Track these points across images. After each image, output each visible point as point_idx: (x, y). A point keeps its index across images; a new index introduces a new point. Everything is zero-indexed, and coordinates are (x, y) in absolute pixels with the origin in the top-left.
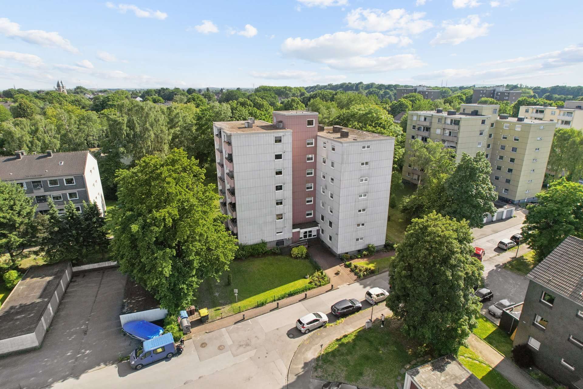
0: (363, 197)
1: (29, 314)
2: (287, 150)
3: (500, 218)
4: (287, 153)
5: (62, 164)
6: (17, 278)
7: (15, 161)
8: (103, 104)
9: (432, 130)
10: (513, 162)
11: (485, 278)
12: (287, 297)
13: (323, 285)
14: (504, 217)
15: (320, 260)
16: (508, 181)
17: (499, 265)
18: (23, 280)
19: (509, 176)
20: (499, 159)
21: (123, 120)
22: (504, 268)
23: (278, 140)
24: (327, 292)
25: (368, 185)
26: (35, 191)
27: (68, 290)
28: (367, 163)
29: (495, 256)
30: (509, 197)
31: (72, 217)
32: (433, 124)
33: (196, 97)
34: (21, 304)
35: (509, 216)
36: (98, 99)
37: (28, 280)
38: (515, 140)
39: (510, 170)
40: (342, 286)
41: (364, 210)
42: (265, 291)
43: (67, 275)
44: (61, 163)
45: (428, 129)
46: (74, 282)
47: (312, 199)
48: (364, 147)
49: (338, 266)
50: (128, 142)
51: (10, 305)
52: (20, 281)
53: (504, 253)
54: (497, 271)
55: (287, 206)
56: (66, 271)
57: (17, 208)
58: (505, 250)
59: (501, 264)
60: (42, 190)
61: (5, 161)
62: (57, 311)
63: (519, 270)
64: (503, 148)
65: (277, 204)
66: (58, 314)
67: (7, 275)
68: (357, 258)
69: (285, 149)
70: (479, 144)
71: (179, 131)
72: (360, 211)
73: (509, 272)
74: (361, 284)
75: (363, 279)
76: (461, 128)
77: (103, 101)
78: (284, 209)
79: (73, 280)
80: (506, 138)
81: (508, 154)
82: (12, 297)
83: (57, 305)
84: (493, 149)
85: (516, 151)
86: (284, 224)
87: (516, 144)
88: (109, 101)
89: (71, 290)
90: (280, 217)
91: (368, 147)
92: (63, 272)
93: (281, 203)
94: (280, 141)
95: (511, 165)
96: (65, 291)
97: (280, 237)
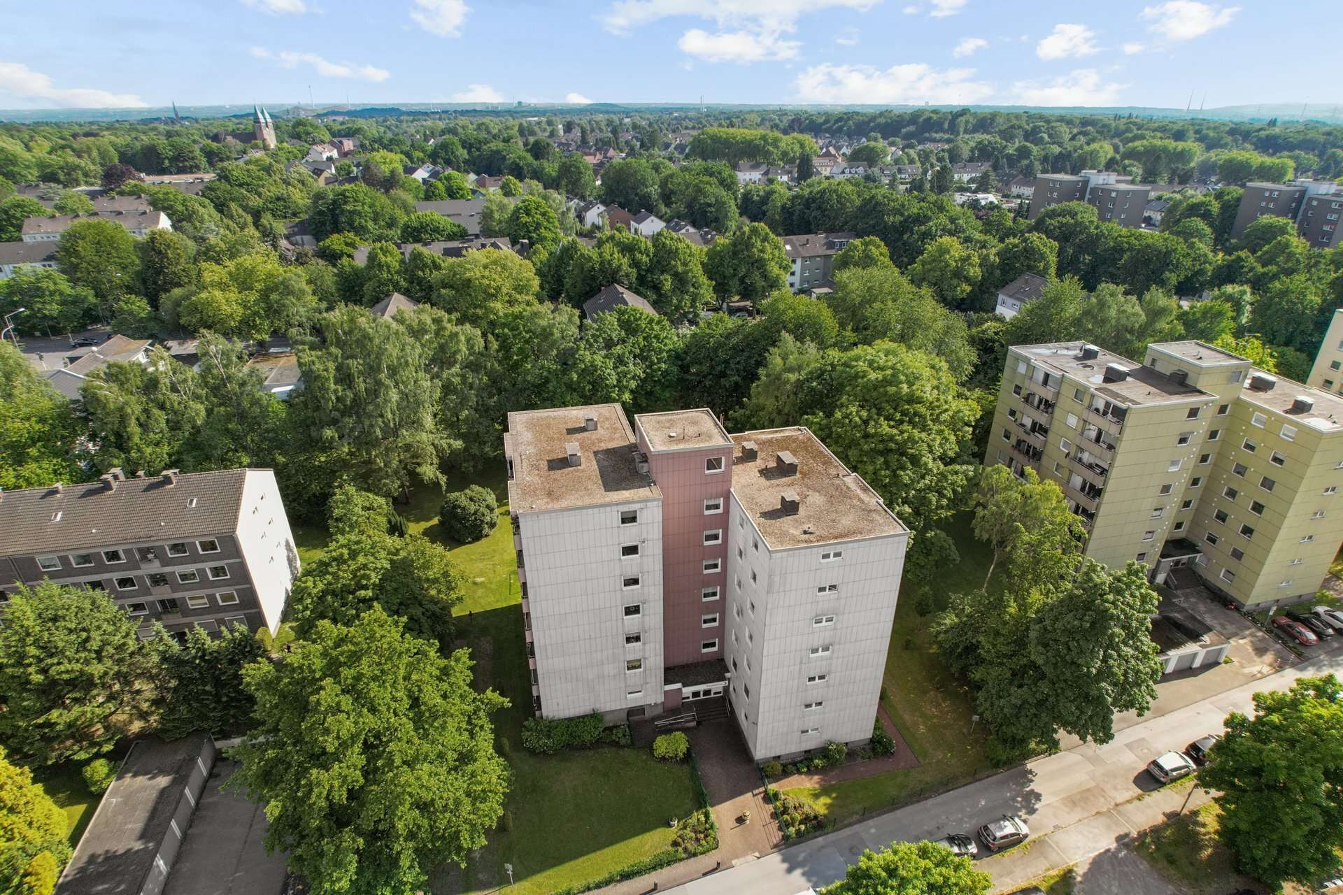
0: (820, 653)
1: (118, 885)
2: (650, 537)
3: (1185, 665)
4: (650, 543)
5: (194, 505)
6: (108, 776)
7: (102, 496)
8: (334, 209)
9: (1057, 412)
10: (1260, 512)
11: (1079, 879)
12: (618, 881)
13: (702, 853)
14: (1197, 664)
15: (712, 771)
16: (1238, 555)
17: (1127, 835)
18: (119, 778)
19: (1241, 542)
20: (1227, 494)
21: (326, 370)
22: (1137, 849)
23: (630, 518)
24: (705, 874)
25: (835, 629)
26: (143, 566)
27: (205, 801)
28: (832, 587)
29: (1129, 801)
30: (1233, 592)
31: (202, 658)
32: (1062, 399)
33: (533, 206)
34: (107, 852)
35: (1211, 660)
36: (323, 198)
37: (128, 779)
38: (1276, 459)
39: (1247, 531)
40: (742, 860)
41: (822, 677)
42: (575, 858)
43: (202, 766)
44: (191, 501)
45: (1048, 406)
46: (217, 776)
47: (717, 616)
48: (826, 556)
49: (749, 795)
50: (343, 414)
51: (89, 852)
52: (113, 784)
53: (1155, 794)
54: (1116, 857)
55: (652, 645)
56: (200, 761)
57: (94, 645)
58: (1163, 784)
59: (1134, 834)
60: (157, 563)
61: (83, 496)
62: (174, 865)
63: (1171, 860)
64: (1241, 470)
65: (629, 640)
66: (177, 866)
67: (88, 771)
68: (799, 772)
69: (644, 536)
70: (1174, 463)
71: (457, 375)
72: (812, 679)
73: (1144, 866)
74: (784, 861)
75: (795, 844)
76: (1128, 432)
77: (335, 202)
78: (644, 650)
79: (215, 771)
80: (1252, 448)
81: (1250, 490)
82: (95, 826)
83: (178, 844)
84: (1206, 488)
85: (1270, 489)
86: (645, 678)
87: (1274, 472)
88: (346, 203)
89: (211, 800)
90: (634, 665)
91: (837, 555)
92: (192, 761)
93: (637, 639)
94: (634, 519)
95: (1252, 519)
96: (197, 803)
97: (635, 700)
